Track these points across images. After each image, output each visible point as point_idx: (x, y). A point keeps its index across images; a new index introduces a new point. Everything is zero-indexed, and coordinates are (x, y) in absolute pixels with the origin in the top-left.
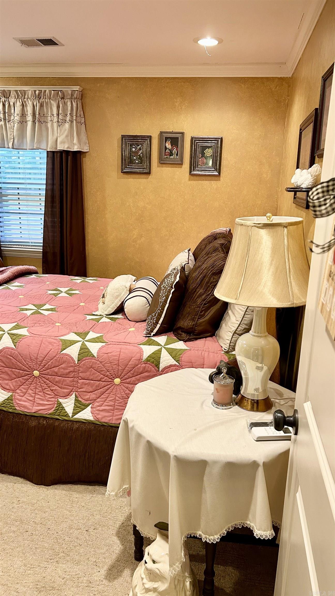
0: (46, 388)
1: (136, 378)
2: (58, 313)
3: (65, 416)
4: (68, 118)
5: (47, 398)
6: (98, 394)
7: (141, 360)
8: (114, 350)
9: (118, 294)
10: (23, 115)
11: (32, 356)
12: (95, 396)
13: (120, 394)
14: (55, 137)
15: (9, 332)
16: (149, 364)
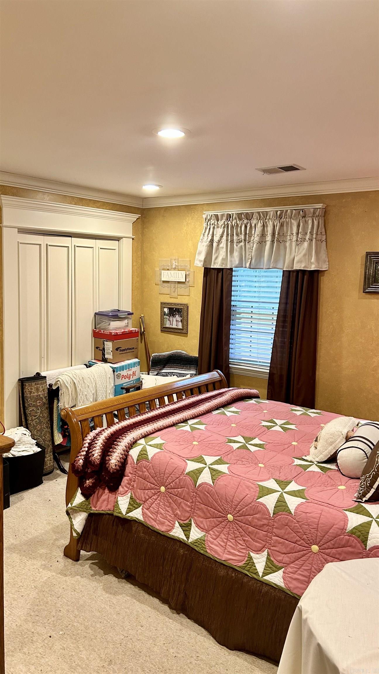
0: (239, 537)
1: (336, 551)
2: (266, 451)
3: (255, 574)
4: (308, 237)
5: (238, 547)
6: (292, 559)
7: (345, 530)
8: (314, 510)
9: (332, 440)
10: (263, 235)
11: (228, 498)
12: (289, 560)
13: (316, 565)
14: (292, 256)
15: (210, 466)
16: (353, 537)
